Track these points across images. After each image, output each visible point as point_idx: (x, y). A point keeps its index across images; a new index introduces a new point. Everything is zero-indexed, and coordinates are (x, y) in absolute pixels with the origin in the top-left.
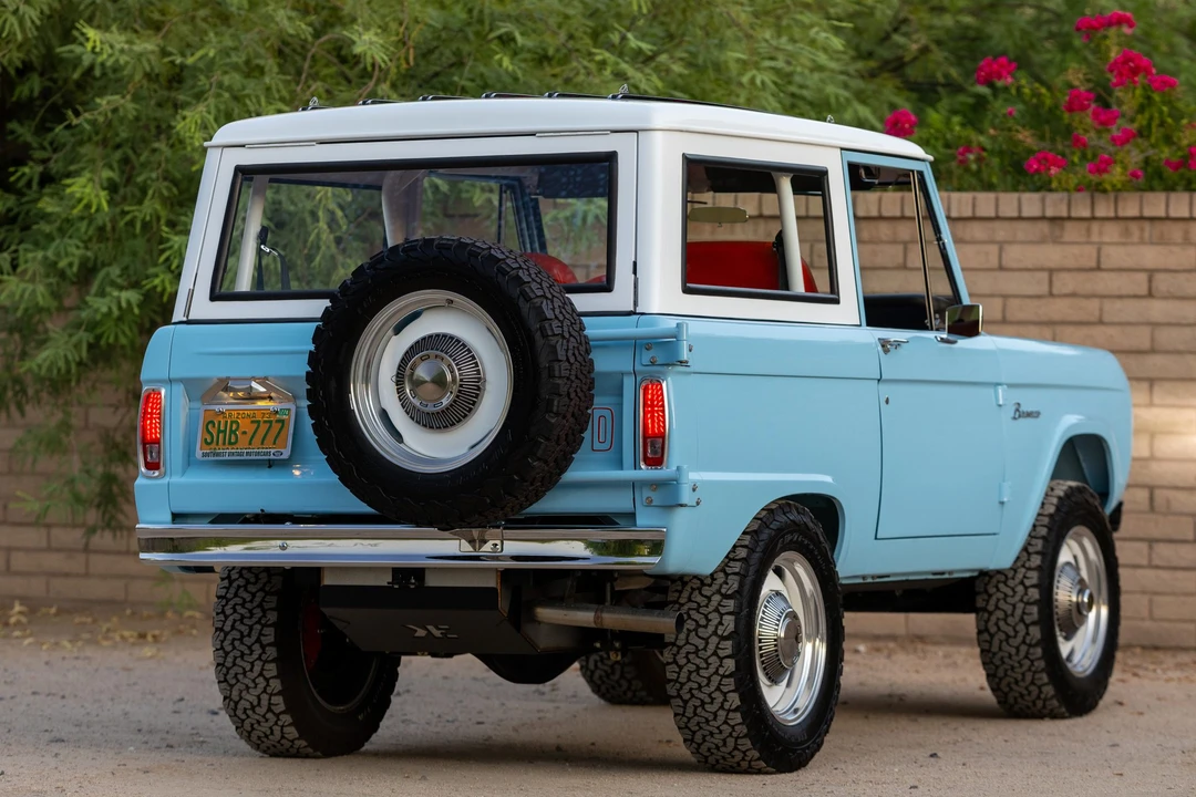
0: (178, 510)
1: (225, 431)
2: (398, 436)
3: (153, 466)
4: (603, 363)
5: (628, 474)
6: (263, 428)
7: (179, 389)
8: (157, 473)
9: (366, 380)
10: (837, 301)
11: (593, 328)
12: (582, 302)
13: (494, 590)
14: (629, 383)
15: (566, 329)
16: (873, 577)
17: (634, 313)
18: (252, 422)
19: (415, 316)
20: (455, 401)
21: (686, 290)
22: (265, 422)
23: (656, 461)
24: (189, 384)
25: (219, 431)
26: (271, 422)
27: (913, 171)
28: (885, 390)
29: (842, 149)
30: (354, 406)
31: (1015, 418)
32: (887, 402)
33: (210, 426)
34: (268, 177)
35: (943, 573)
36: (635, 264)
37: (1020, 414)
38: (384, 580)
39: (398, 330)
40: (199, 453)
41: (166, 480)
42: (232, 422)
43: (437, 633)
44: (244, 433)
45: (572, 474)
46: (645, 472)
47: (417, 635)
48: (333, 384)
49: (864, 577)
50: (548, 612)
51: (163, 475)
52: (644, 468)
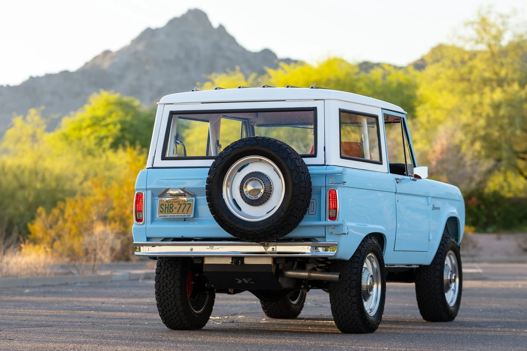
0: (148, 236)
1: (168, 208)
2: (240, 209)
3: (139, 220)
4: (316, 183)
5: (323, 223)
6: (183, 206)
7: (150, 192)
8: (141, 223)
10: (382, 164)
11: (312, 170)
12: (307, 161)
13: (271, 265)
14: (323, 190)
15: (304, 170)
16: (390, 265)
17: (325, 165)
18: (178, 204)
19: (245, 166)
20: (263, 196)
21: (342, 157)
22: (183, 204)
23: (333, 218)
24: (153, 190)
25: (166, 208)
26: (186, 204)
27: (401, 118)
28: (397, 196)
29: (382, 109)
30: (224, 197)
31: (433, 209)
32: (398, 201)
33: (162, 206)
35: (411, 265)
36: (325, 147)
38: (228, 261)
39: (240, 170)
40: (157, 216)
41: (145, 226)
42: (171, 204)
43: (246, 281)
44: (175, 208)
46: (329, 222)
47: (238, 282)
48: (216, 189)
49: (387, 265)
50: (290, 273)
51: (144, 224)
52: (329, 220)
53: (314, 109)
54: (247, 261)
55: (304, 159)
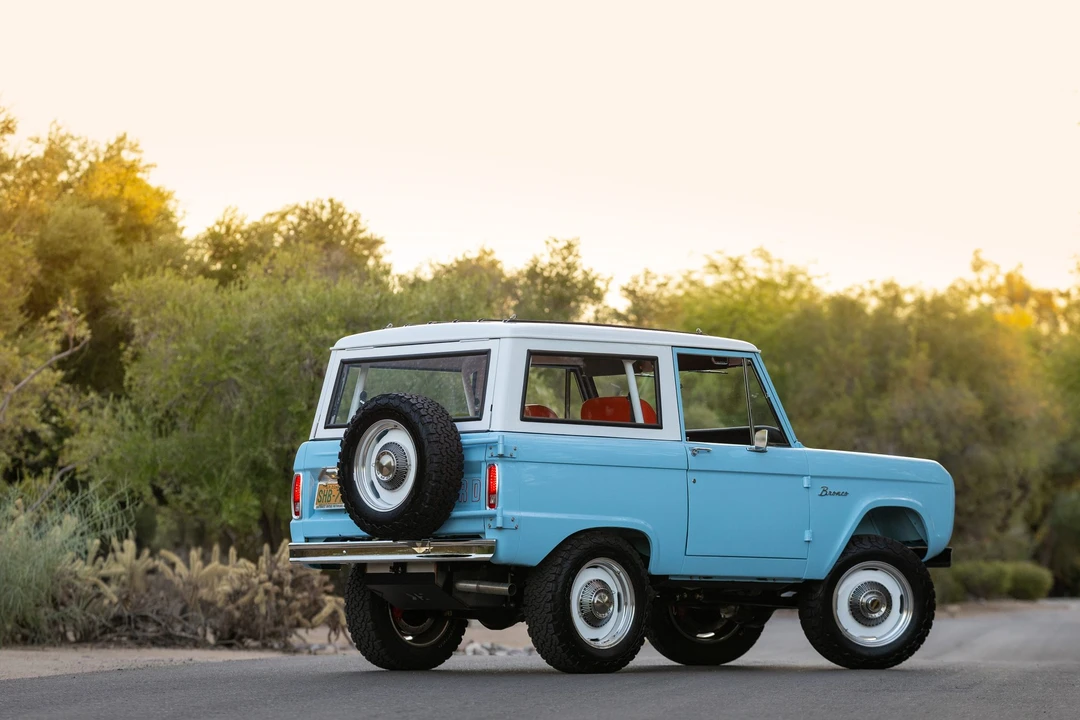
0: (307, 535)
1: (326, 495)
2: (377, 495)
3: (297, 514)
4: (475, 456)
5: (481, 512)
7: (308, 473)
8: (298, 517)
9: (363, 465)
10: (661, 428)
11: (466, 440)
12: (461, 426)
13: (433, 574)
14: (484, 467)
15: (442, 438)
16: (700, 577)
17: (488, 431)
18: (338, 490)
19: (386, 432)
20: (395, 475)
21: (523, 419)
23: (493, 505)
24: (312, 470)
25: (324, 496)
27: (744, 358)
28: (692, 476)
29: (672, 346)
30: (355, 479)
31: (821, 495)
32: (694, 481)
33: (321, 493)
34: (369, 364)
35: (765, 579)
36: (491, 406)
37: (825, 493)
38: (387, 570)
39: (379, 439)
40: (315, 507)
41: (301, 521)
42: (330, 491)
43: (420, 597)
44: (334, 496)
45: (456, 513)
46: (489, 511)
48: (346, 468)
49: (691, 577)
50: (463, 585)
51: (301, 518)
52: (488, 508)
53: (487, 353)
54: (411, 570)
55: (456, 424)
